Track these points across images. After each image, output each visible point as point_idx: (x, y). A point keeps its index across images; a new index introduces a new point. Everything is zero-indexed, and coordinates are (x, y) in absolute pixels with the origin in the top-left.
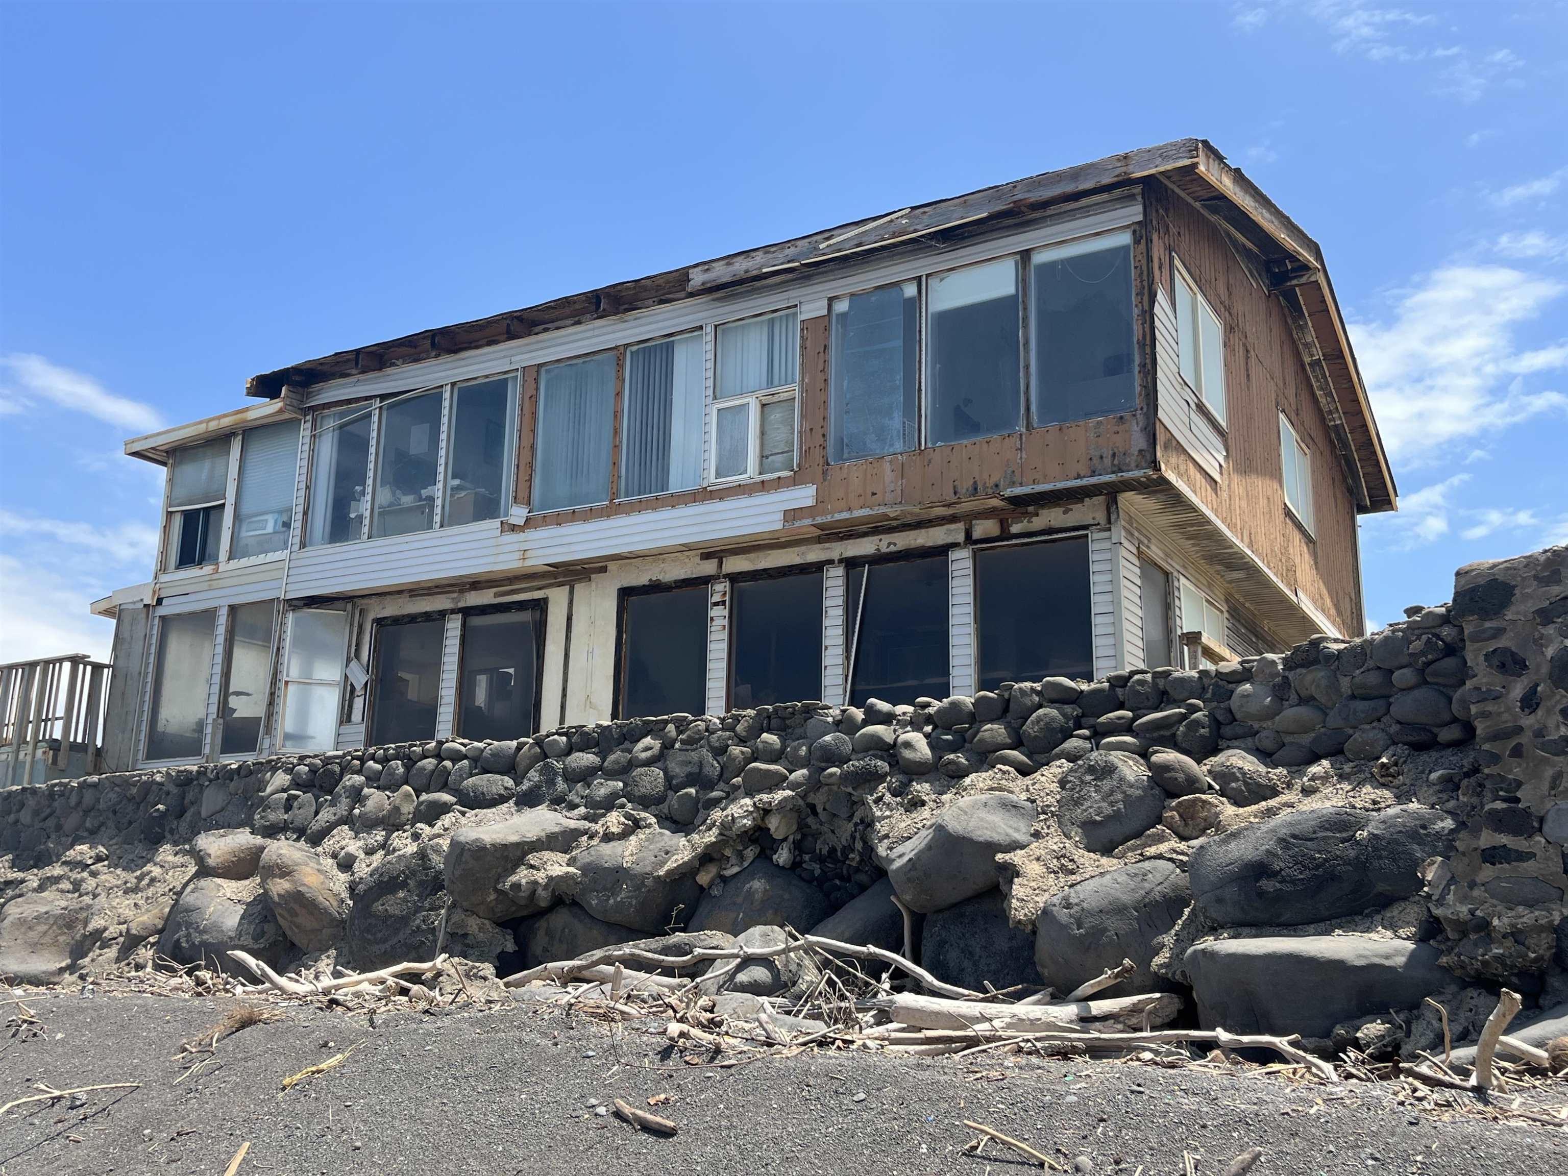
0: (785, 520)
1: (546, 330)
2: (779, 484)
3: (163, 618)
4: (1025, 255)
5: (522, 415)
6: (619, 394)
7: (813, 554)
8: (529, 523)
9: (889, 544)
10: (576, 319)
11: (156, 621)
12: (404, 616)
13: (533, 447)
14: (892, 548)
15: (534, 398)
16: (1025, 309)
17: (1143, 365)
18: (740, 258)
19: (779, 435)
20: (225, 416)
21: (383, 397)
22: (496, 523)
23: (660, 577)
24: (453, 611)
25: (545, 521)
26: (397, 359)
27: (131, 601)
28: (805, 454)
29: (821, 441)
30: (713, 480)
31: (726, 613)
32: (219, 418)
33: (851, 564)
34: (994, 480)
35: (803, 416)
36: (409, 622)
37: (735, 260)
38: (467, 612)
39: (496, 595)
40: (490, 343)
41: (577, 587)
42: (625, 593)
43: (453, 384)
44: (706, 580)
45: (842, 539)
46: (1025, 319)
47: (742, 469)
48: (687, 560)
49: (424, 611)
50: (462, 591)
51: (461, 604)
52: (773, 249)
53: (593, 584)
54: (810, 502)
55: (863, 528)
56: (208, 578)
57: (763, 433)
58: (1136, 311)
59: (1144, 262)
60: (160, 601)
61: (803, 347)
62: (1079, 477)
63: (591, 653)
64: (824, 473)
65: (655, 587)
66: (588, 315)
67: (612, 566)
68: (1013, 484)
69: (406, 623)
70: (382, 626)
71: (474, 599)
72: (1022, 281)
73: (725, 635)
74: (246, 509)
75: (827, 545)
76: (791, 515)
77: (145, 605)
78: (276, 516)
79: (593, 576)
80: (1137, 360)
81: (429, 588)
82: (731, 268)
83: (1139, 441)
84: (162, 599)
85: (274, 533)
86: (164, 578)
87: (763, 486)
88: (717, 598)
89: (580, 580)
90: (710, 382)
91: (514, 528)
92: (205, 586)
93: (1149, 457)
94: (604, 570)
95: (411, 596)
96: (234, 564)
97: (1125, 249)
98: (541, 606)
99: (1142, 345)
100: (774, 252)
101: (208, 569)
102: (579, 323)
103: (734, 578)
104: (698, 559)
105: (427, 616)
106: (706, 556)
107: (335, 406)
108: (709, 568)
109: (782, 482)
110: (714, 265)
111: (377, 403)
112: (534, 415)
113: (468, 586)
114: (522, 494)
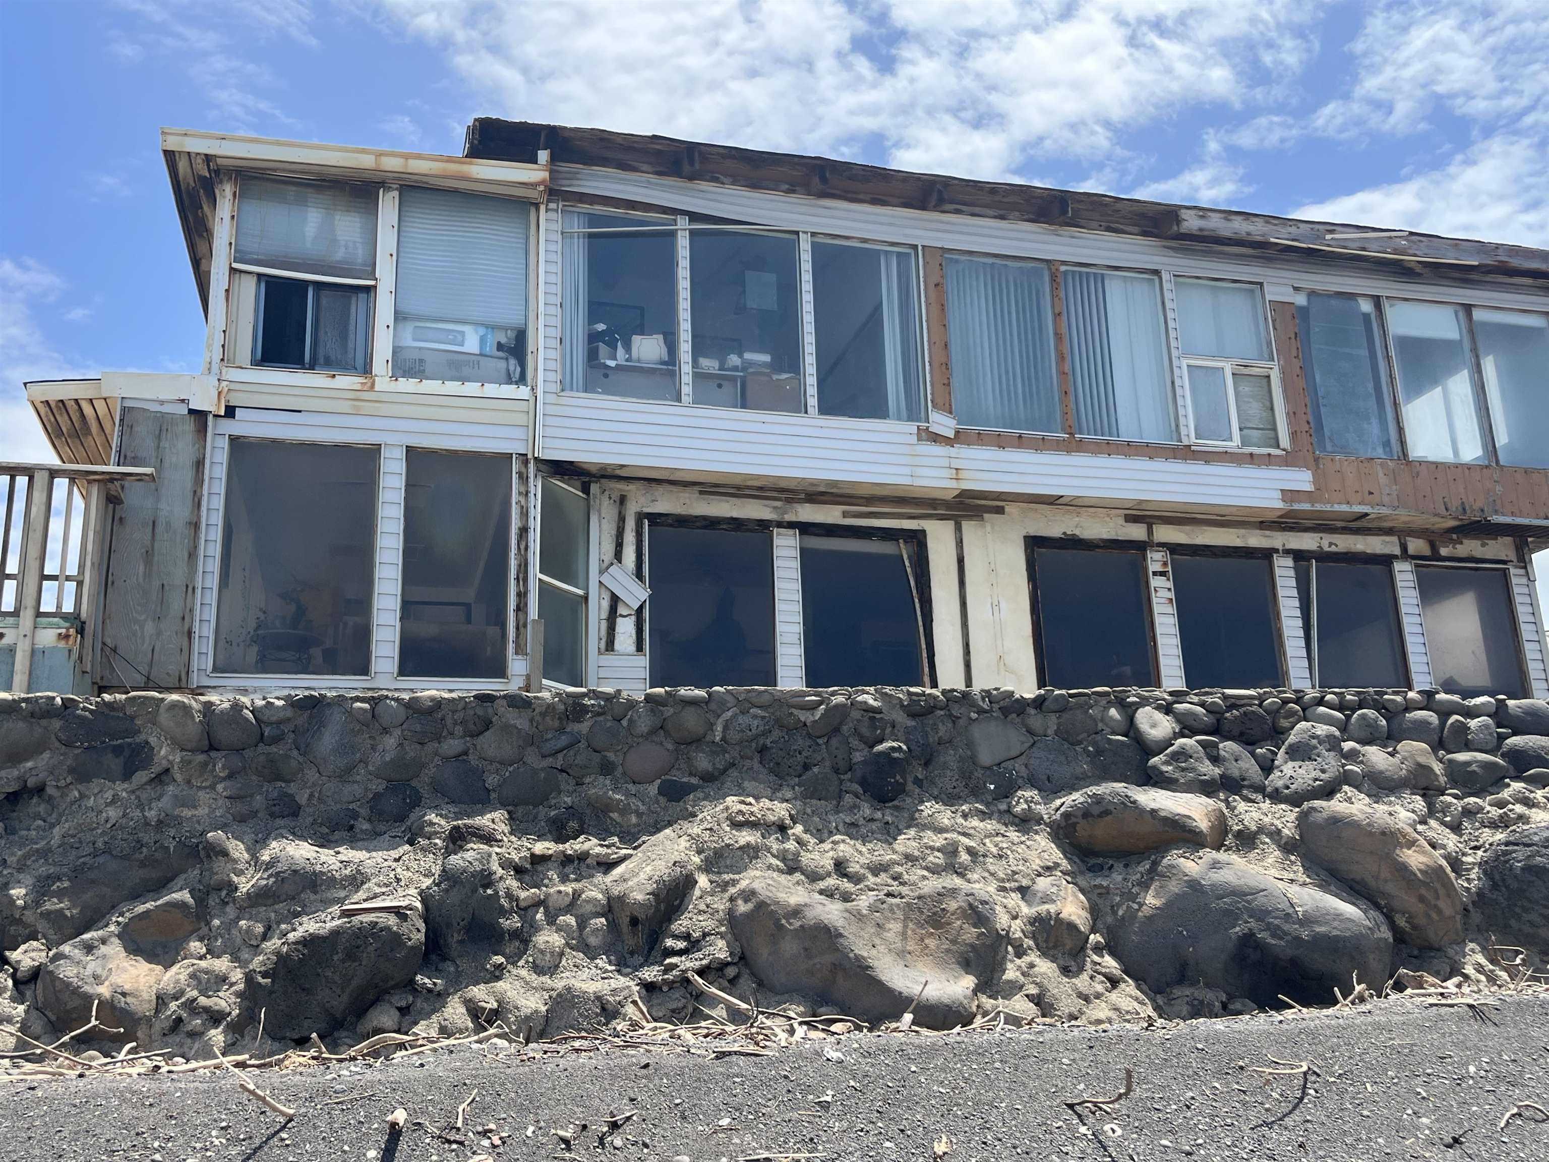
0: (1280, 500)
1: (958, 212)
2: (1268, 460)
3: (234, 440)
4: (1468, 309)
5: (927, 303)
6: (1060, 314)
7: (1255, 540)
8: (959, 438)
9: (1331, 544)
10: (1002, 212)
11: (225, 443)
12: (696, 517)
13: (947, 347)
14: (1333, 549)
15: (942, 287)
18: (1239, 218)
19: (1251, 409)
20: (419, 157)
21: (694, 217)
22: (912, 427)
23: (1077, 532)
24: (780, 525)
25: (980, 439)
26: (726, 175)
27: (155, 398)
28: (1293, 435)
29: (1306, 427)
31: (1170, 584)
32: (407, 157)
33: (1299, 556)
36: (705, 527)
37: (1233, 217)
38: (805, 528)
39: (845, 515)
40: (874, 202)
41: (966, 525)
42: (1034, 544)
43: (813, 234)
44: (1141, 547)
45: (1284, 530)
46: (1478, 365)
47: (1226, 436)
48: (1108, 519)
49: (728, 515)
50: (789, 501)
51: (789, 517)
52: (1276, 222)
53: (988, 527)
54: (1309, 487)
55: (1309, 523)
56: (352, 395)
57: (1236, 403)
60: (230, 412)
61: (1274, 328)
63: (996, 607)
64: (1316, 460)
65: (1072, 543)
66: (1017, 214)
67: (1010, 508)
68: (1496, 512)
69: (698, 528)
70: (657, 524)
71: (808, 513)
72: (1470, 331)
73: (1172, 609)
75: (1268, 533)
76: (1288, 495)
77: (191, 412)
78: (482, 331)
79: (986, 516)
81: (738, 488)
82: (1229, 225)
84: (234, 407)
85: (481, 355)
86: (233, 374)
88: (1158, 567)
89: (970, 517)
90: (1178, 334)
91: (936, 438)
92: (345, 406)
94: (1000, 511)
95: (701, 493)
96: (406, 384)
98: (918, 539)
100: (1276, 225)
101: (347, 382)
102: (1002, 218)
103: (1174, 549)
104: (1121, 521)
105: (737, 524)
106: (1132, 519)
107: (605, 205)
108: (1137, 532)
109: (1273, 459)
110: (1209, 214)
111: (683, 223)
112: (943, 307)
113: (803, 496)
114: (940, 401)
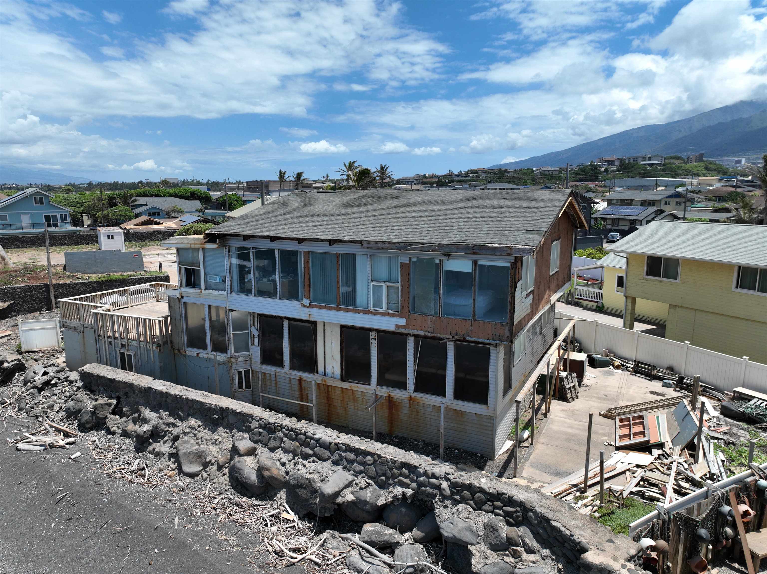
0: (396, 327)
2: (393, 315)
3: (184, 303)
4: (476, 261)
5: (304, 268)
6: (338, 270)
7: (405, 331)
8: (310, 306)
11: (182, 303)
13: (309, 280)
15: (308, 262)
16: (475, 280)
17: (510, 310)
18: (380, 243)
19: (393, 297)
21: (253, 248)
22: (299, 303)
24: (285, 318)
25: (316, 307)
27: (172, 295)
28: (402, 307)
29: (407, 304)
30: (372, 308)
31: (376, 342)
33: (416, 337)
34: (463, 333)
35: (401, 295)
36: (270, 318)
37: (378, 243)
38: (290, 320)
42: (342, 327)
43: (278, 249)
44: (369, 330)
46: (475, 283)
47: (382, 306)
54: (404, 324)
56: (199, 293)
57: (388, 295)
58: (510, 292)
59: (514, 276)
61: (401, 272)
62: (488, 339)
63: (332, 343)
64: (409, 316)
65: (352, 327)
68: (468, 336)
70: (261, 317)
72: (474, 269)
73: (376, 349)
74: (208, 271)
76: (398, 326)
77: (177, 298)
78: (218, 277)
80: (509, 308)
82: (377, 245)
83: (507, 333)
84: (183, 297)
85: (220, 284)
86: (182, 290)
87: (389, 314)
88: (373, 337)
90: (370, 275)
91: (305, 306)
92: (198, 296)
93: (510, 339)
96: (207, 291)
97: (508, 267)
99: (511, 304)
101: (198, 291)
103: (378, 332)
105: (276, 318)
109: (395, 315)
110: (371, 242)
111: (251, 249)
112: (309, 268)
114: (307, 295)
